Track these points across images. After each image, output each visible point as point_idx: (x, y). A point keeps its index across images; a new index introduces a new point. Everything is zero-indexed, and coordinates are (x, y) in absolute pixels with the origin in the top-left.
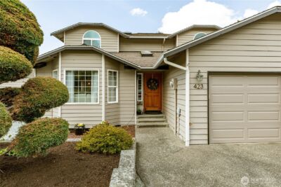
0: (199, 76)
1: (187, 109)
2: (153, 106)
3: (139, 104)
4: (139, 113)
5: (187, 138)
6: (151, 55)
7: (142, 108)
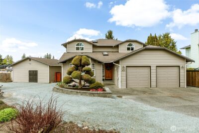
0: (123, 67)
1: (120, 77)
2: (108, 77)
3: (103, 76)
4: (103, 80)
5: (120, 87)
6: (107, 55)
7: (104, 78)
